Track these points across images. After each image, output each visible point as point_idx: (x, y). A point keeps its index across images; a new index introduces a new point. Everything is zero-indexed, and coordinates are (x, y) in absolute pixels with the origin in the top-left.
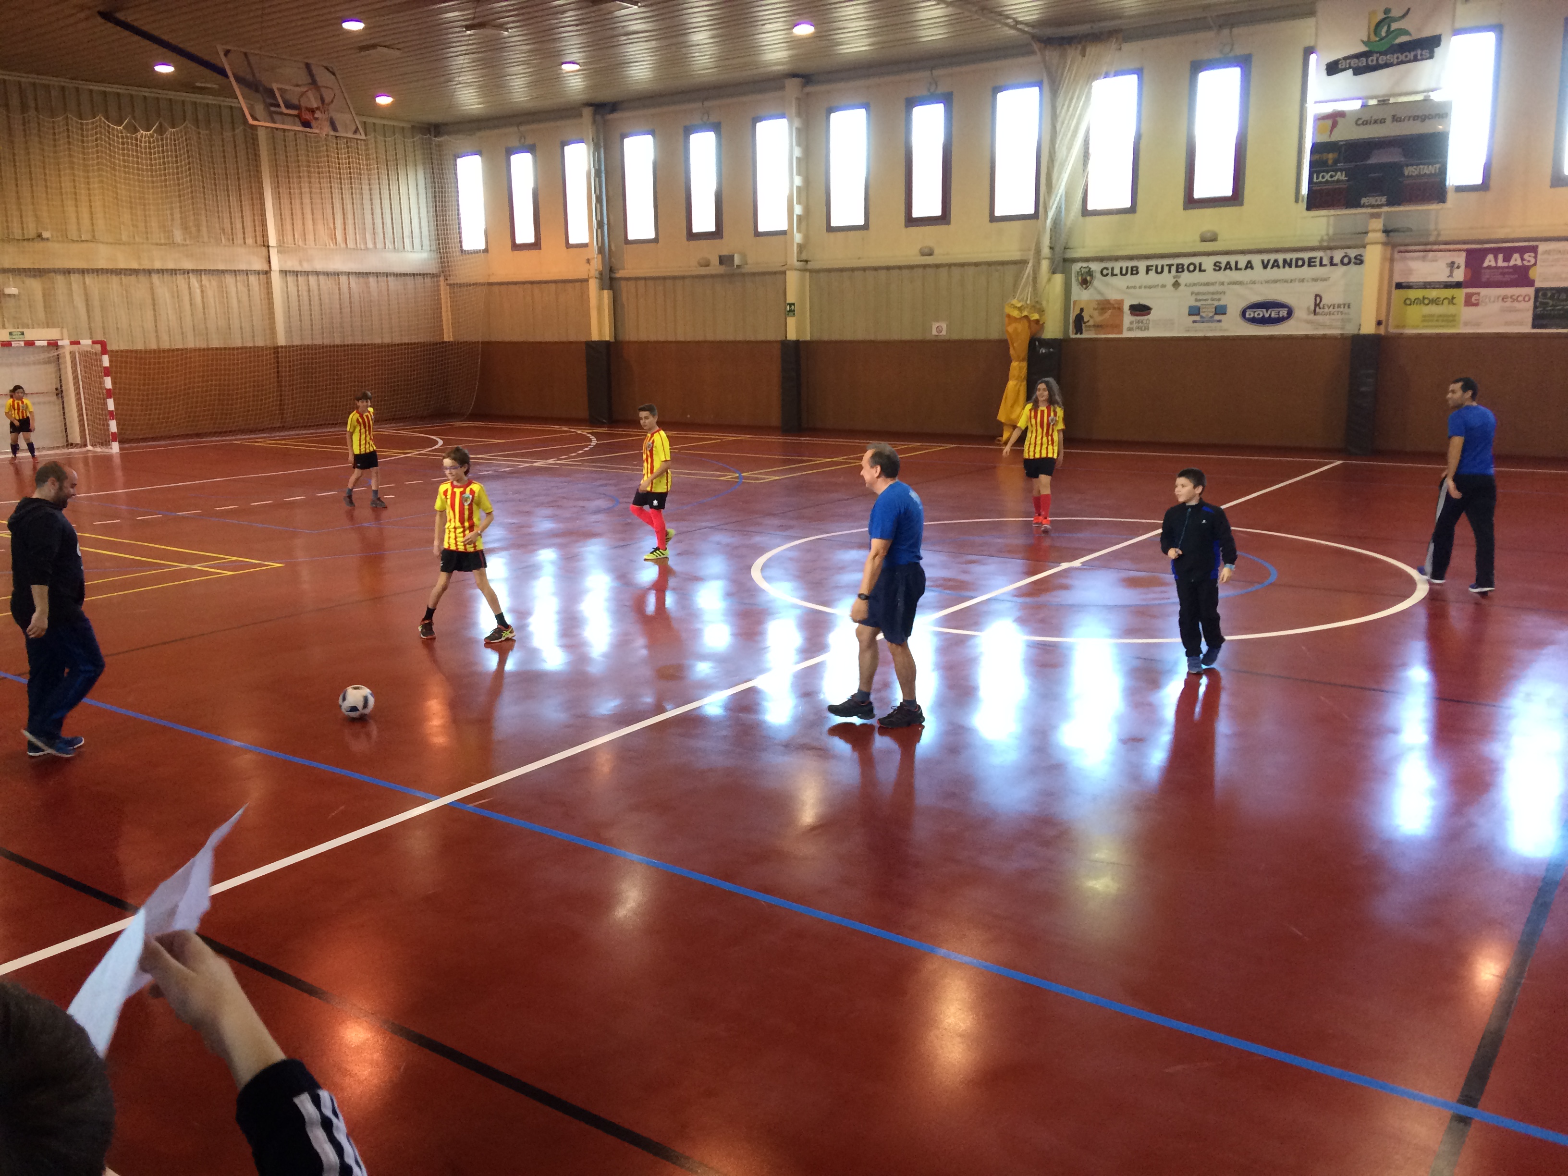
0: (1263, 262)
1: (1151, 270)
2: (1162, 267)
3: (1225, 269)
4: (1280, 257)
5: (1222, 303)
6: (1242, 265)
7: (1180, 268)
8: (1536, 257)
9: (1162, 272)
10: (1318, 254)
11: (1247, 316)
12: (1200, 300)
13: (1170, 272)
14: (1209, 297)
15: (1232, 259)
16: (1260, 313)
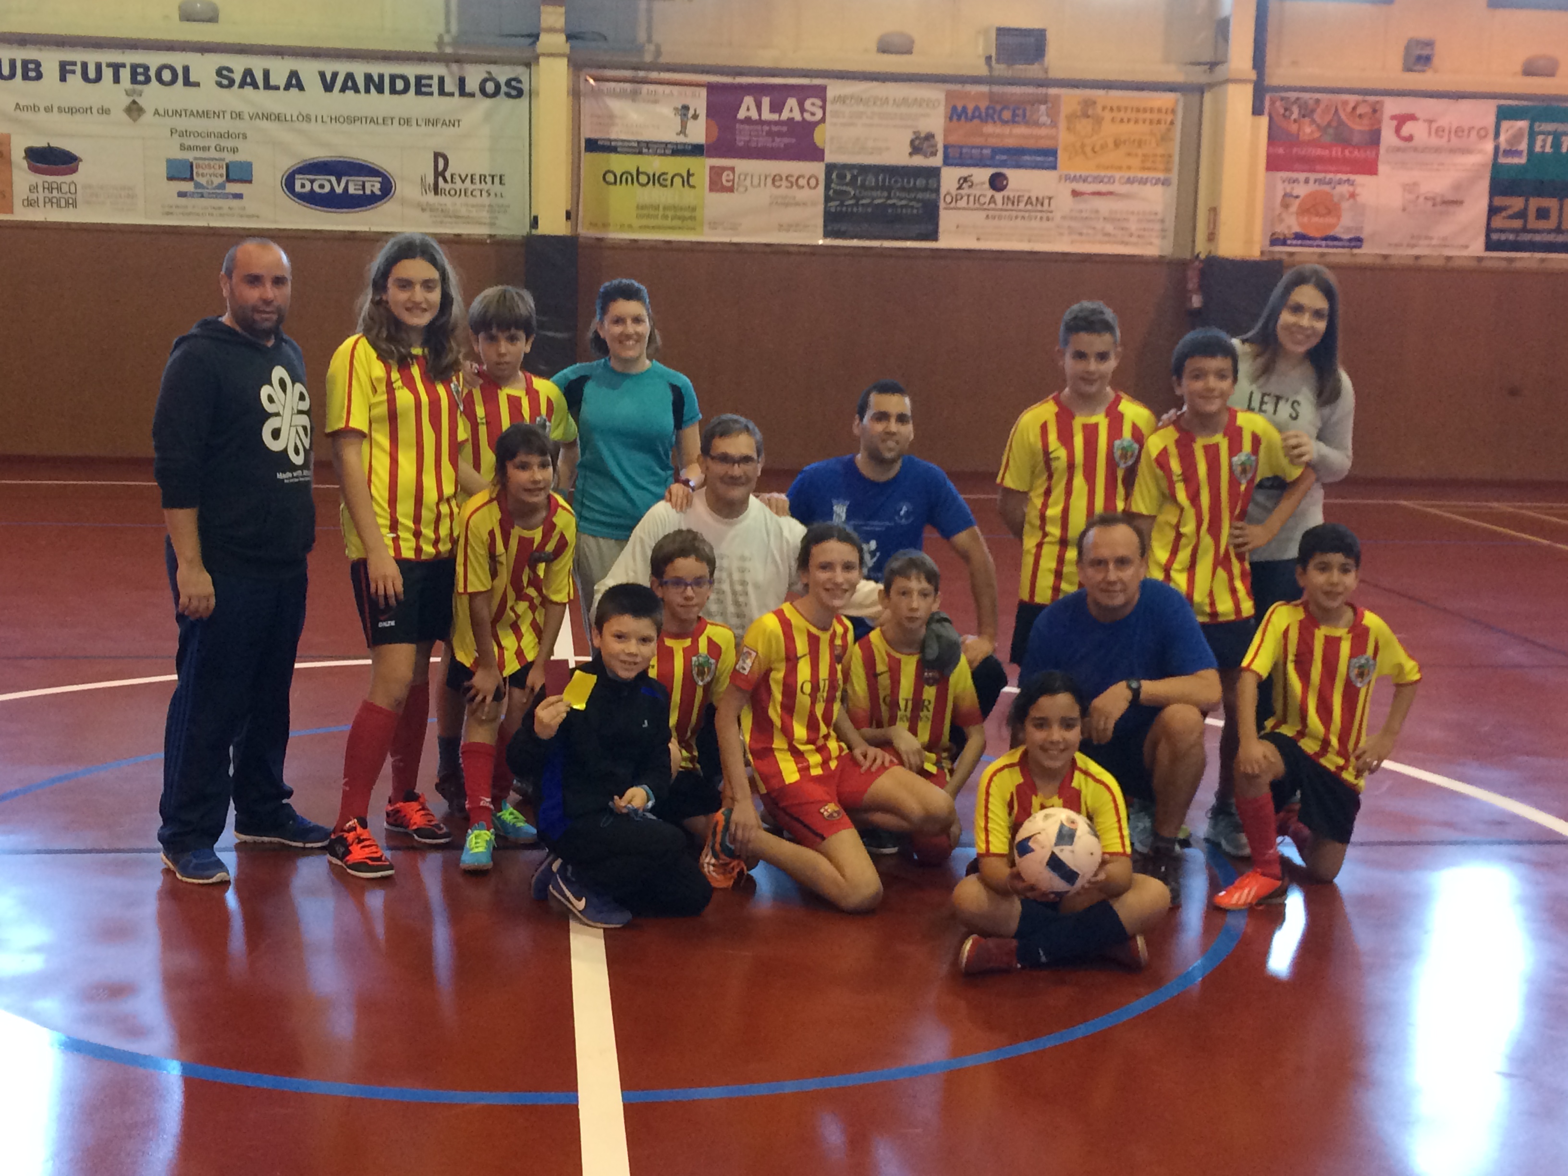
0: (322, 75)
1: (73, 72)
2: (99, 67)
3: (241, 86)
4: (359, 70)
5: (239, 157)
6: (279, 78)
7: (140, 75)
8: (823, 108)
9: (98, 78)
10: (435, 70)
11: (298, 188)
12: (190, 148)
13: (117, 80)
14: (212, 142)
15: (257, 64)
16: (324, 184)
